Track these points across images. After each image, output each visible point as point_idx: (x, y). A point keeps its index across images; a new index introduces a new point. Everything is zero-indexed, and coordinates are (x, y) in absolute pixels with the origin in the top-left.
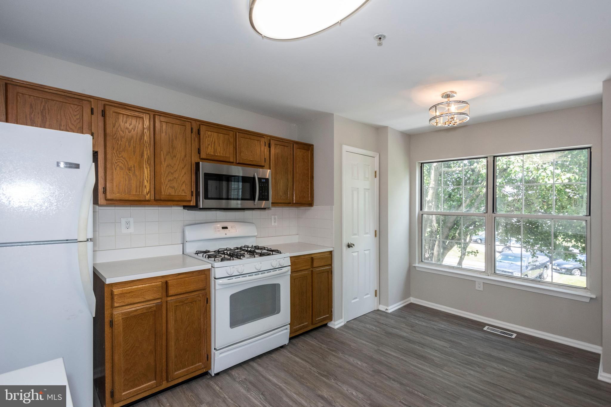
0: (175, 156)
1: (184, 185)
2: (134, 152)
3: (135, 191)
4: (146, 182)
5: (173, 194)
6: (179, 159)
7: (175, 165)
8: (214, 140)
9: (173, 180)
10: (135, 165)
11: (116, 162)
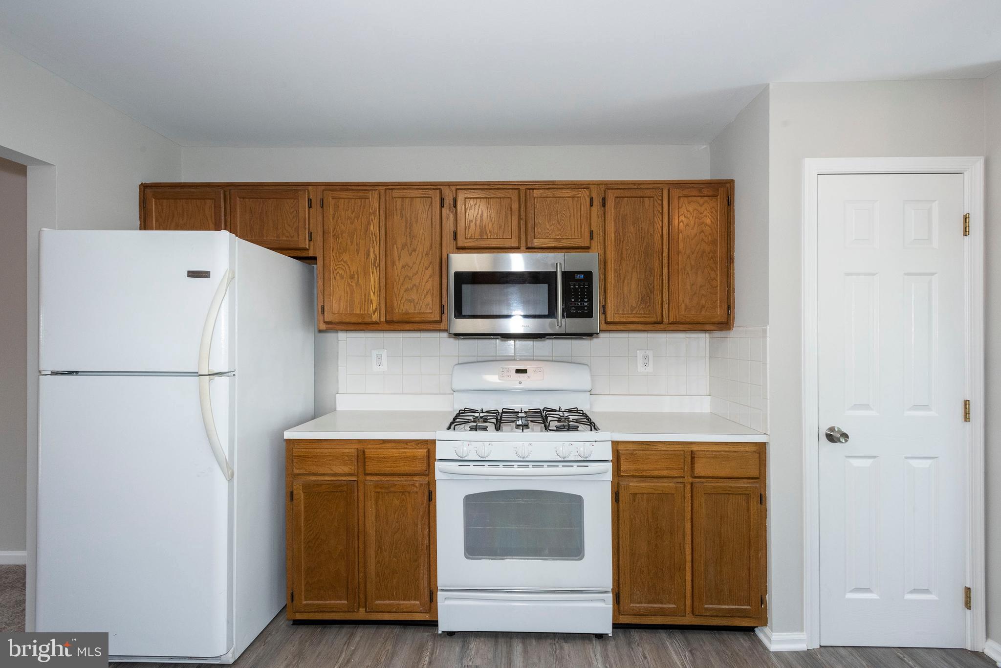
0: (415, 250)
1: (429, 295)
2: (358, 251)
3: (359, 309)
4: (373, 295)
5: (412, 311)
6: (421, 253)
7: (414, 263)
8: (480, 213)
9: (411, 289)
10: (359, 270)
11: (336, 268)
